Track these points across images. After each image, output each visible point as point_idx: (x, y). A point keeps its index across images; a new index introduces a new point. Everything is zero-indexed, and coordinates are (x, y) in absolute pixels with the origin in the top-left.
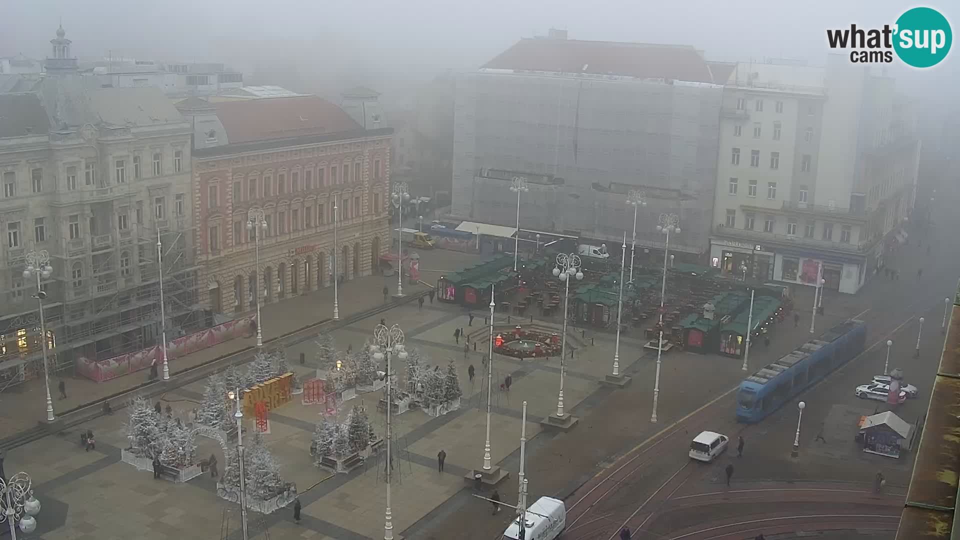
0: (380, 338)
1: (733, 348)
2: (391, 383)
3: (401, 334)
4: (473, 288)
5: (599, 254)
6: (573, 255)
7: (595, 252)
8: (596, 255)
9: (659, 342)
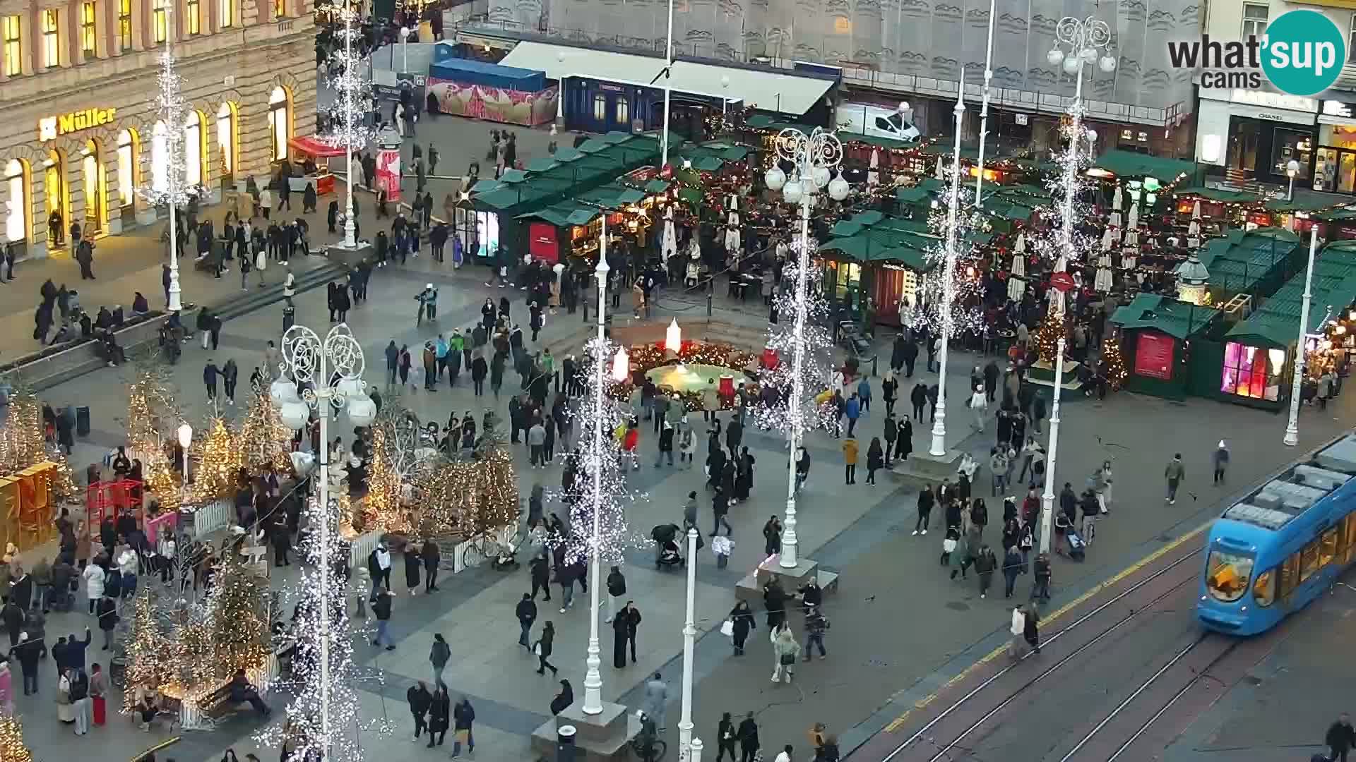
0: (297, 362)
1: (1258, 381)
2: (330, 483)
3: (356, 350)
4: (549, 223)
5: (892, 130)
6: (819, 132)
7: (881, 123)
8: (884, 134)
9: (1055, 366)
